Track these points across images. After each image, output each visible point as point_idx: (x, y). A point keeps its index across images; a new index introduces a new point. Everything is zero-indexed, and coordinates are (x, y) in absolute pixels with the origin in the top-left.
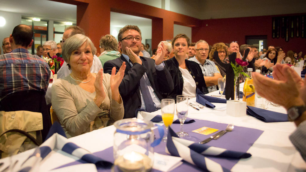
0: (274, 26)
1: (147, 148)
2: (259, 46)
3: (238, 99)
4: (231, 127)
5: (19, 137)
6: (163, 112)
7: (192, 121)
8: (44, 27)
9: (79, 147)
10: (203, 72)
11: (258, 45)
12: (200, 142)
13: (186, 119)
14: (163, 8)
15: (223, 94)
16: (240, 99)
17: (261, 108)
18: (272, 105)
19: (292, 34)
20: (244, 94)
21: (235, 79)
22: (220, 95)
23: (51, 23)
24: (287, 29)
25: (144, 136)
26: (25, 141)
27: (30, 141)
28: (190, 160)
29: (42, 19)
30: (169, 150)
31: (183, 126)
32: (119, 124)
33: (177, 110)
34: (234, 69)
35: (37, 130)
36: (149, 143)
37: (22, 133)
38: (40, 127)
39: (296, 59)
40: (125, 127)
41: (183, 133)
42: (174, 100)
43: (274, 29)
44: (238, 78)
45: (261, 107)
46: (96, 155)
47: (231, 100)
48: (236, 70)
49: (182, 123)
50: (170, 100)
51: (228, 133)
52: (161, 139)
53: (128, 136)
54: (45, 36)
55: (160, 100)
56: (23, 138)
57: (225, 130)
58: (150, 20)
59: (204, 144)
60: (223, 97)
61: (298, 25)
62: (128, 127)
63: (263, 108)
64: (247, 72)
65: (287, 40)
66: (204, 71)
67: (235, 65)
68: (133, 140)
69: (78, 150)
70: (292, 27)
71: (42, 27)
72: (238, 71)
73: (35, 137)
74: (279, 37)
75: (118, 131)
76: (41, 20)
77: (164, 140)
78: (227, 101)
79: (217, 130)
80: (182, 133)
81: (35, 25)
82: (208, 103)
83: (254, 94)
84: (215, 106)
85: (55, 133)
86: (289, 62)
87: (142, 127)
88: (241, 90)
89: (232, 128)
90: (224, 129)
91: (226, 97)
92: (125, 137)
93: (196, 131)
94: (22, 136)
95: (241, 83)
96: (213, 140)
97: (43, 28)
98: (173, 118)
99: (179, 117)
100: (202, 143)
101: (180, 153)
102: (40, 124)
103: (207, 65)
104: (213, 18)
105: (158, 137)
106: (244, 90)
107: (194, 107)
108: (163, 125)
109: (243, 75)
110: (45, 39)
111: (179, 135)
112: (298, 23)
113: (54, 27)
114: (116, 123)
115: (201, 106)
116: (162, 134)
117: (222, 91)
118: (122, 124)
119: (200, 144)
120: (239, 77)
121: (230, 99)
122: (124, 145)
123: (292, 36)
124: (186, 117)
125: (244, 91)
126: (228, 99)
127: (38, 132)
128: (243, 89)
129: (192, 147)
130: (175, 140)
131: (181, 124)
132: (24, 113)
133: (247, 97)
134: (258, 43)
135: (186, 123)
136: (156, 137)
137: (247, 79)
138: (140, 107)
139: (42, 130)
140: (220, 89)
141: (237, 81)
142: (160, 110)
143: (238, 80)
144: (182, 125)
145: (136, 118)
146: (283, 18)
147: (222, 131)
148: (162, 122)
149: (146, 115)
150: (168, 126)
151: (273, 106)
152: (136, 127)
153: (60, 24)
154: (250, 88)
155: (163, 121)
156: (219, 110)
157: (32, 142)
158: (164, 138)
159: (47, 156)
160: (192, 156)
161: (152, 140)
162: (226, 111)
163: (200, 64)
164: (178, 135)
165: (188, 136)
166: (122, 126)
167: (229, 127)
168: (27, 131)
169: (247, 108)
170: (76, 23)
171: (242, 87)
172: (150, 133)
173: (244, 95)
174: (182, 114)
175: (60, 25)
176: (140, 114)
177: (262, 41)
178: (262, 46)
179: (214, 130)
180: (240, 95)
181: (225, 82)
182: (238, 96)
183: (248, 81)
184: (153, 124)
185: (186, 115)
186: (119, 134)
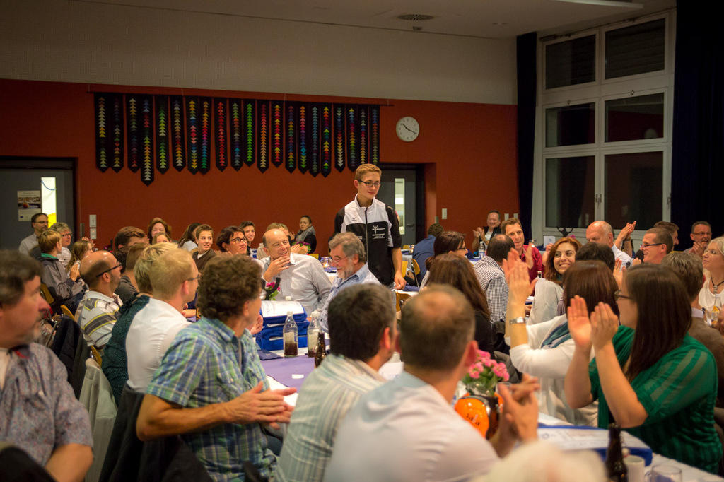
0: (102, 124)
2: (40, 199)
19: (163, 156)
24: (147, 141)
43: (102, 135)
61: (178, 128)
65: (147, 178)
70: (162, 133)
74: (122, 165)
112: (177, 121)
123: (163, 165)
134: (38, 187)
146: (133, 101)
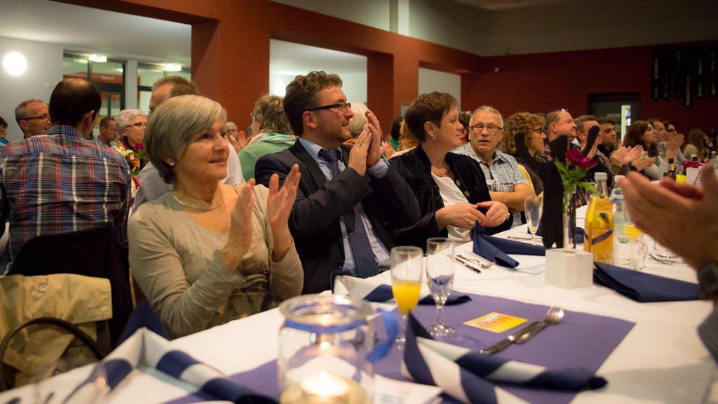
0: (656, 70)
1: (358, 365)
2: (620, 118)
3: (572, 245)
4: (556, 314)
5: (55, 337)
6: (394, 278)
7: (464, 299)
8: (115, 76)
9: (195, 362)
10: (489, 182)
11: (617, 115)
12: (485, 350)
13: (449, 294)
14: (393, 31)
15: (536, 234)
16: (577, 246)
17: (627, 267)
18: (655, 259)
19: (700, 88)
20: (587, 234)
21: (566, 199)
22: (530, 236)
23: (131, 66)
24: (688, 79)
25: (350, 335)
26: (71, 345)
27: (82, 345)
28: (459, 392)
29: (111, 56)
30: (410, 369)
31: (442, 310)
32: (293, 307)
33: (427, 274)
34: (562, 176)
35: (99, 318)
36: (362, 353)
37: (63, 326)
38: (106, 312)
39: (711, 149)
40: (305, 314)
41: (442, 327)
42: (420, 250)
43: (656, 77)
44: (571, 195)
45: (627, 264)
46: (236, 382)
47: (558, 247)
48: (568, 176)
49: (441, 304)
50: (412, 250)
51: (550, 329)
52: (391, 343)
53: (313, 337)
54: (118, 96)
55: (389, 249)
56: (66, 339)
57: (542, 321)
58: (364, 59)
59: (492, 353)
60: (538, 241)
61: (713, 68)
62: (313, 313)
63: (631, 268)
64: (594, 180)
65: (688, 104)
66: (492, 178)
67: (565, 166)
68: (325, 345)
69: (195, 368)
70: (700, 72)
71: (110, 76)
72: (573, 181)
73: (94, 337)
74: (669, 96)
75: (288, 324)
76: (109, 60)
77: (398, 344)
78: (547, 252)
79: (524, 320)
80: (439, 328)
81: (95, 70)
82: (501, 255)
83: (610, 233)
84: (517, 264)
85: (141, 326)
86: (693, 156)
87: (345, 316)
88: (580, 223)
89: (560, 315)
90: (541, 318)
91: (544, 241)
92: (306, 338)
93: (473, 323)
94: (64, 333)
95: (579, 206)
96: (514, 345)
97: (112, 79)
98: (419, 290)
99: (432, 289)
100: (488, 352)
101: (437, 376)
102: (106, 305)
103: (499, 164)
104: (511, 53)
105: (384, 337)
106: (588, 225)
107: (468, 266)
108: (395, 310)
109: (584, 189)
110: (118, 103)
111: (434, 332)
112: (713, 63)
113: (139, 75)
114: (284, 305)
115: (485, 262)
116: (393, 332)
117: (534, 225)
118: (298, 308)
119: (484, 355)
120: (574, 195)
121: (554, 245)
122: (301, 357)
123: (700, 95)
124: (448, 289)
125: (586, 227)
126: (548, 246)
127: (100, 325)
128: (584, 221)
129: (463, 362)
130: (424, 346)
131: (439, 307)
132: (67, 280)
133: (594, 242)
134: (620, 111)
135: (450, 303)
136: (378, 337)
137: (595, 198)
138: (342, 264)
139: (109, 321)
140: (529, 222)
141: (570, 203)
142: (389, 271)
143: (573, 200)
144: (440, 310)
145: (330, 292)
146: (678, 53)
147: (535, 323)
148: (392, 300)
149: (354, 284)
150: (406, 311)
151: (655, 261)
152: (332, 313)
153: (151, 68)
154: (600, 219)
155: (395, 299)
156: (530, 271)
157: (86, 349)
158: (397, 340)
159: (123, 383)
160: (465, 383)
161: (369, 346)
162: (543, 275)
163: (481, 162)
164: (432, 333)
165: (455, 335)
166: (298, 313)
167: (552, 314)
168: (75, 322)
169: (595, 267)
170: (189, 65)
171: (583, 216)
172: (365, 328)
173: (587, 237)
174: (440, 282)
175: (152, 70)
176: (341, 281)
177: (629, 107)
178: (627, 118)
179: (516, 322)
180: (578, 236)
181: (542, 204)
182: (572, 240)
183: (596, 204)
184: (370, 307)
185: (450, 284)
186: (291, 333)
